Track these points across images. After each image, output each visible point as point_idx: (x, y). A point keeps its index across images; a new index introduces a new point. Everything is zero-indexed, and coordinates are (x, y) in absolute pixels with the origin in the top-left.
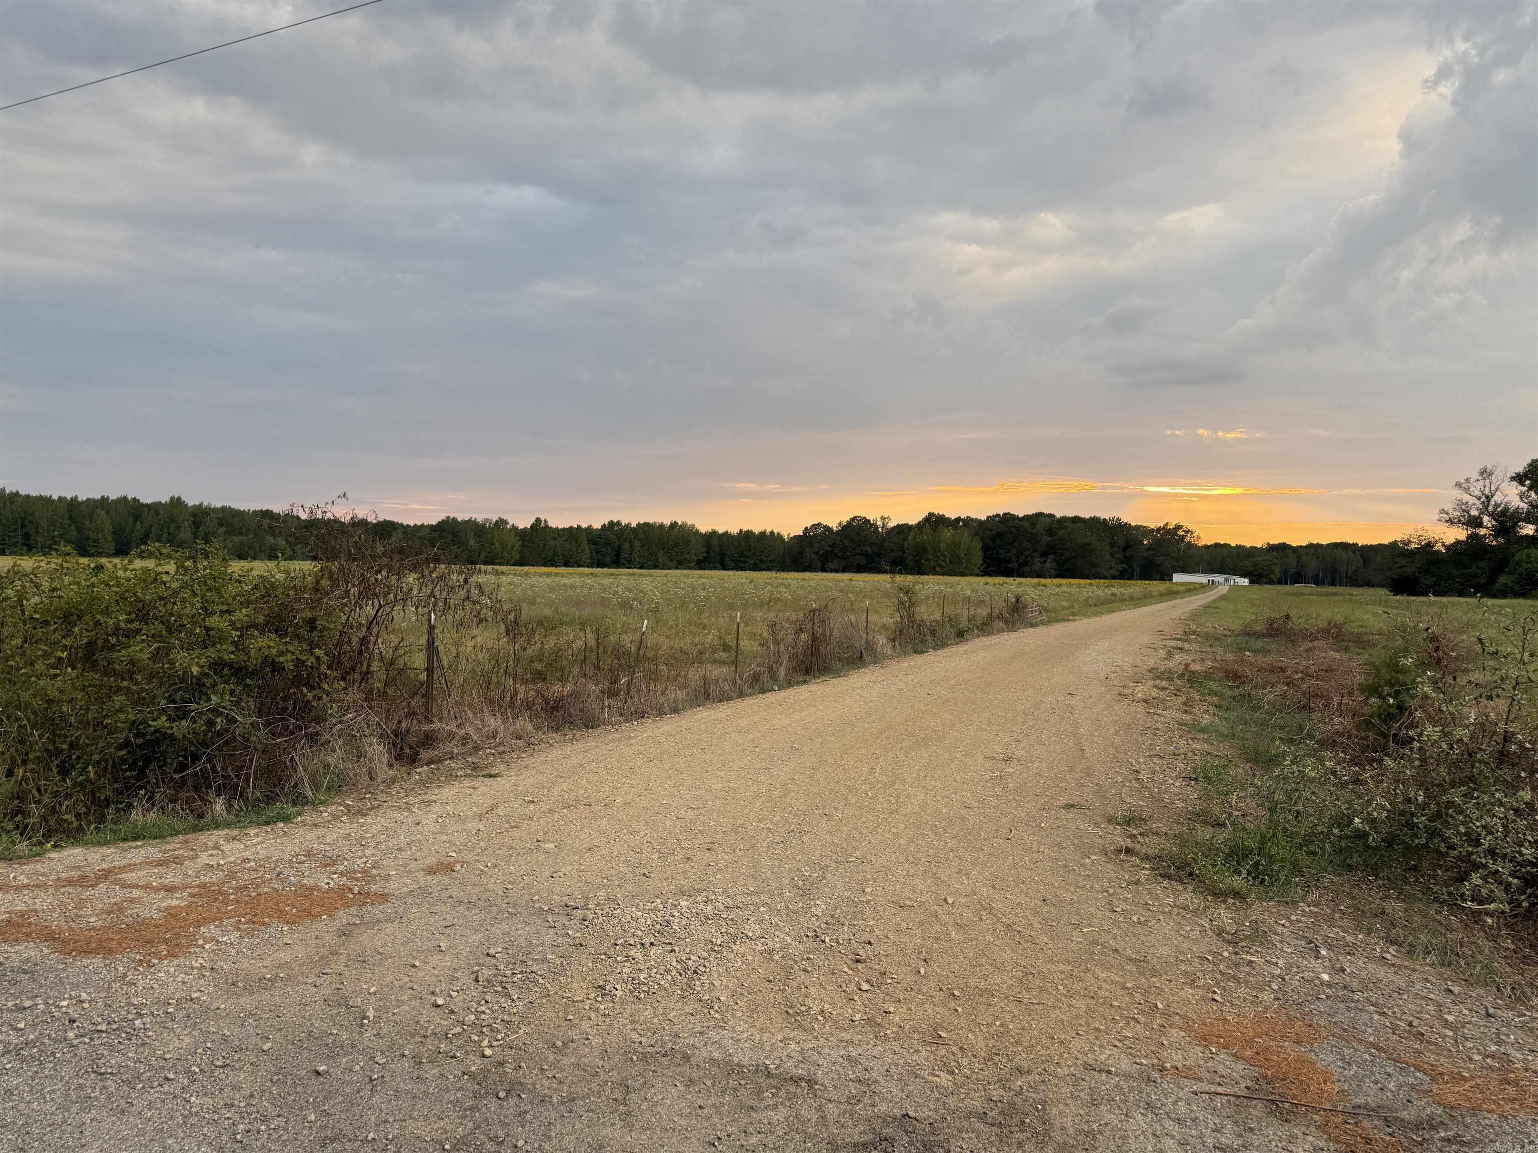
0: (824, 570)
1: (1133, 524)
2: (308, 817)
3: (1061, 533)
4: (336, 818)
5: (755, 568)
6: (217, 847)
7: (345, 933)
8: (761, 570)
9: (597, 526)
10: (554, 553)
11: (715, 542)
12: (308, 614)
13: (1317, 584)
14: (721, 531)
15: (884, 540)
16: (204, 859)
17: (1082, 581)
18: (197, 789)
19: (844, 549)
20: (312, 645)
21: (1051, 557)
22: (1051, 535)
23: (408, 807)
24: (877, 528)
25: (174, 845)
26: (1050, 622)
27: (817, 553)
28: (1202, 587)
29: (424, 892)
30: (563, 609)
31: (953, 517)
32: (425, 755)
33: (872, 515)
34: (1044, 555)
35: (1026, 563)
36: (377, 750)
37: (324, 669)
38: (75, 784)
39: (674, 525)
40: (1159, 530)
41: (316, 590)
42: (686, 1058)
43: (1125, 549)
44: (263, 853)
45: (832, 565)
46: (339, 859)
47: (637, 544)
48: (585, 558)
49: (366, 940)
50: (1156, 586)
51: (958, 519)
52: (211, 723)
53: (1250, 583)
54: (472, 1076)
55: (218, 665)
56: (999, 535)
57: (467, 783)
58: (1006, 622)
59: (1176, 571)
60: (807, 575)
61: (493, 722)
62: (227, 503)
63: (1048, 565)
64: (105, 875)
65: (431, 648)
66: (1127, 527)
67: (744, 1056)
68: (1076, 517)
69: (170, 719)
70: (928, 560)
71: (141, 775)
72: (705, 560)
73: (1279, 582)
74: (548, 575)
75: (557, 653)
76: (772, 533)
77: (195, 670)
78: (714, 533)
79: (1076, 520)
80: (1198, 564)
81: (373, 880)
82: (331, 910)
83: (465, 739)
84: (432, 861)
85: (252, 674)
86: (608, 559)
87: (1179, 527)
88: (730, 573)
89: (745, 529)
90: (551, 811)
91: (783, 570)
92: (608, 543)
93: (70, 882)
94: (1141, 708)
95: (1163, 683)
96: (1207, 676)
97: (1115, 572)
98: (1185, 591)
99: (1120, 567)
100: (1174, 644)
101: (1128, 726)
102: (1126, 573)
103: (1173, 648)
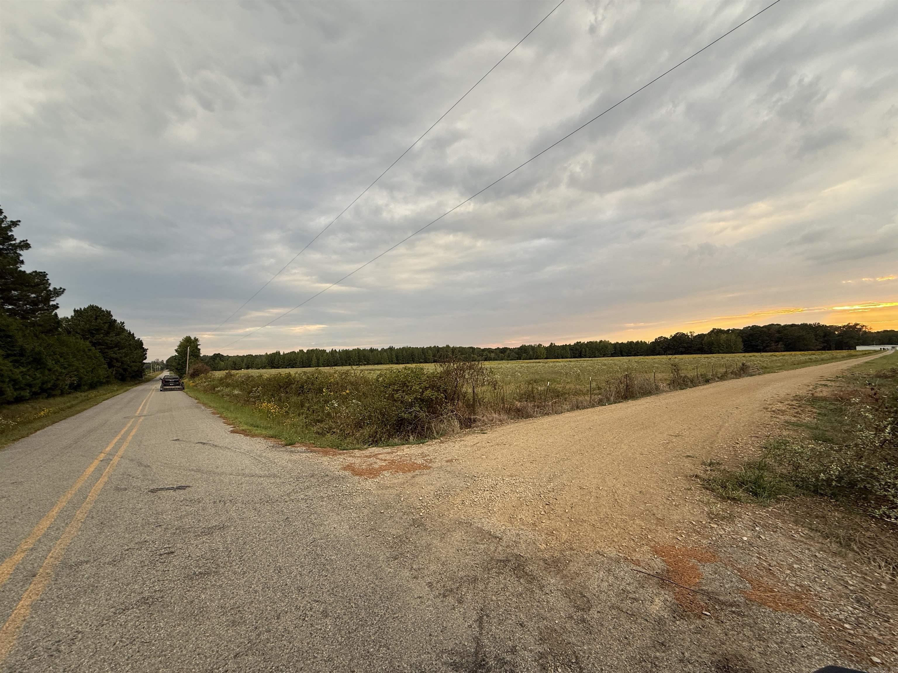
1: (828, 325)
3: (785, 332)
4: (436, 443)
6: (403, 450)
7: (413, 477)
10: (558, 355)
11: (618, 346)
14: (620, 342)
15: (692, 341)
16: (398, 453)
18: (405, 435)
19: (674, 345)
22: (779, 333)
23: (455, 442)
24: (688, 336)
26: (764, 373)
27: (662, 348)
28: (876, 352)
29: (441, 467)
31: (726, 329)
32: (470, 426)
33: (686, 331)
34: (777, 342)
35: (767, 346)
39: (601, 341)
40: (844, 327)
43: (824, 336)
44: (412, 452)
45: (668, 352)
46: (427, 455)
47: (587, 349)
48: (569, 355)
49: (416, 479)
50: (845, 353)
51: (729, 330)
55: (416, 399)
56: (751, 335)
57: (476, 435)
58: (736, 374)
59: (858, 345)
61: (494, 416)
63: (779, 346)
65: (474, 393)
66: (824, 327)
67: (487, 528)
68: (793, 324)
70: (715, 347)
74: (554, 362)
76: (642, 342)
78: (617, 343)
79: (793, 325)
80: (873, 341)
81: (431, 462)
82: (415, 470)
83: (483, 421)
84: (449, 458)
85: (425, 401)
86: (577, 355)
87: (857, 324)
89: (630, 341)
91: (647, 355)
93: (367, 456)
94: (769, 414)
95: (794, 403)
96: (824, 399)
97: (819, 347)
98: (863, 354)
99: (822, 345)
100: (823, 383)
101: (754, 423)
102: (827, 347)
103: (821, 385)
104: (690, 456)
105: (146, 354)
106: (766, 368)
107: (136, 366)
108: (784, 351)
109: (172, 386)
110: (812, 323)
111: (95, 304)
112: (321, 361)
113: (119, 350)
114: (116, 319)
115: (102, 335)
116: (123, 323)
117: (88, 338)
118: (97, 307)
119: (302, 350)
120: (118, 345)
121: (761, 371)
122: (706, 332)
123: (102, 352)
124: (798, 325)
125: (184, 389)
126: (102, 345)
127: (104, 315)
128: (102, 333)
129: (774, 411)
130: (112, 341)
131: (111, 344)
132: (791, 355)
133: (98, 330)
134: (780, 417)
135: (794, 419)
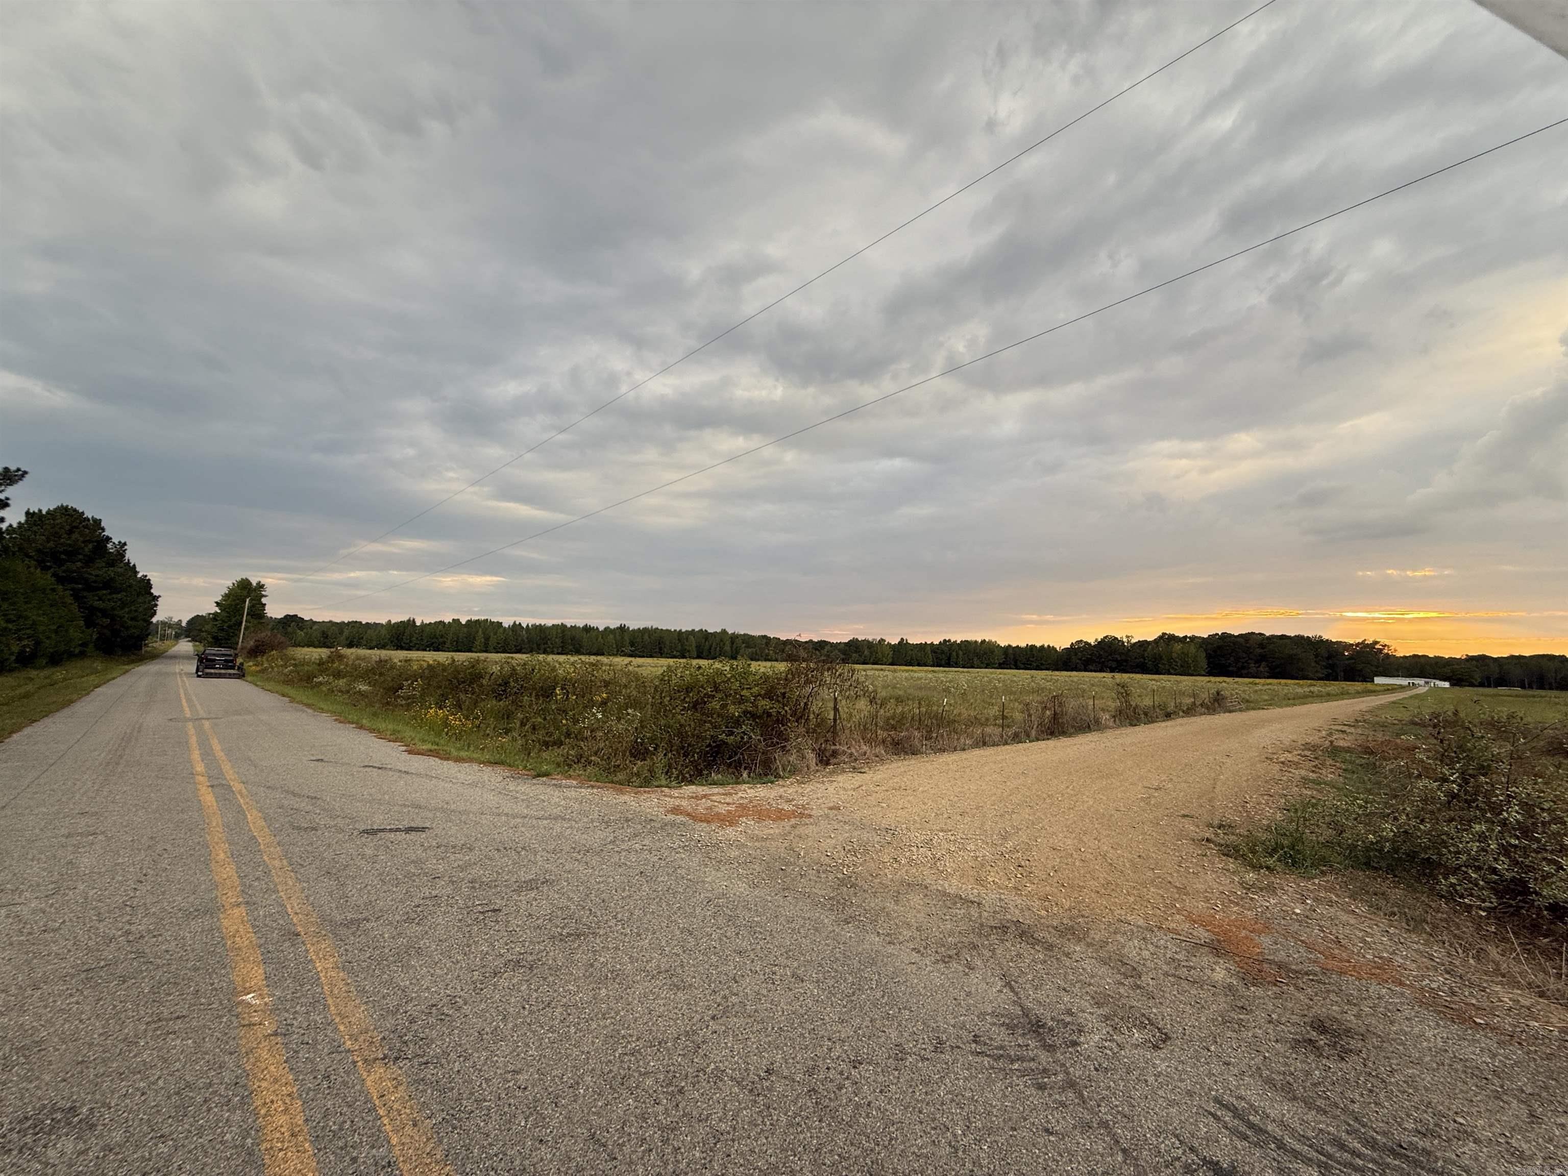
0: (1086, 670)
1: (1334, 640)
2: (781, 782)
3: (1271, 647)
4: (792, 784)
5: (1038, 668)
6: (745, 790)
7: (794, 827)
8: (1042, 669)
9: (936, 642)
10: (912, 659)
11: (1011, 651)
12: (783, 691)
13: (1523, 687)
15: (1129, 650)
16: (740, 794)
17: (1289, 681)
18: (736, 768)
19: (1100, 656)
20: (784, 705)
21: (1263, 664)
22: (1263, 648)
23: (823, 782)
24: (1123, 643)
25: (728, 788)
26: (1248, 709)
27: (1080, 659)
28: (1402, 687)
29: (827, 816)
30: (909, 691)
31: (1181, 636)
32: (833, 761)
33: (1120, 633)
34: (1258, 662)
35: (1243, 668)
36: (811, 756)
37: (788, 716)
38: (690, 761)
39: (983, 642)
40: (1358, 645)
41: (786, 680)
42: (926, 887)
43: (1328, 658)
44: (763, 795)
45: (1091, 667)
46: (793, 800)
47: (961, 653)
48: (930, 662)
49: (801, 830)
50: (1358, 686)
51: (1186, 637)
52: (742, 738)
53: (1451, 685)
54: (838, 879)
55: (745, 712)
56: (1219, 647)
57: (850, 774)
58: (1208, 708)
59: (1377, 676)
60: (1074, 673)
61: (865, 748)
62: (746, 632)
63: (1261, 669)
64: (705, 796)
65: (836, 709)
66: (1328, 643)
67: (952, 891)
69: (727, 735)
70: (1164, 664)
71: (714, 760)
72: (1004, 663)
73: (1481, 685)
74: (907, 671)
75: (903, 716)
76: (1049, 646)
77: (737, 714)
78: (1009, 646)
79: (1283, 637)
80: (1397, 670)
81: (806, 809)
82: (789, 818)
83: (851, 754)
84: (831, 805)
85: (759, 717)
86: (943, 662)
87: (1376, 643)
88: (1021, 671)
90: (887, 791)
91: (1057, 670)
92: (943, 652)
93: (692, 797)
94: (1277, 767)
95: (1308, 753)
96: (1348, 750)
97: (1321, 675)
98: (1385, 690)
99: (1325, 672)
100: (1340, 728)
101: (1260, 777)
102: (1331, 676)
103: (1337, 730)
104: (1187, 816)
105: (156, 605)
106: (1247, 701)
107: (135, 627)
108: (1268, 678)
109: (220, 668)
110: (1310, 634)
111: (71, 504)
112: (493, 641)
113: (110, 594)
114: (110, 536)
115: (79, 564)
116: (125, 544)
117: (50, 568)
118: (75, 510)
119: (458, 620)
120: (108, 585)
121: (1243, 706)
122: (1150, 638)
123: (76, 596)
124: (1289, 637)
125: (244, 676)
126: (77, 583)
127: (86, 527)
128: (80, 560)
129: (1283, 763)
130: (97, 576)
131: (95, 582)
132: (1280, 684)
133: (72, 553)
134: (1293, 771)
135: (1312, 776)
